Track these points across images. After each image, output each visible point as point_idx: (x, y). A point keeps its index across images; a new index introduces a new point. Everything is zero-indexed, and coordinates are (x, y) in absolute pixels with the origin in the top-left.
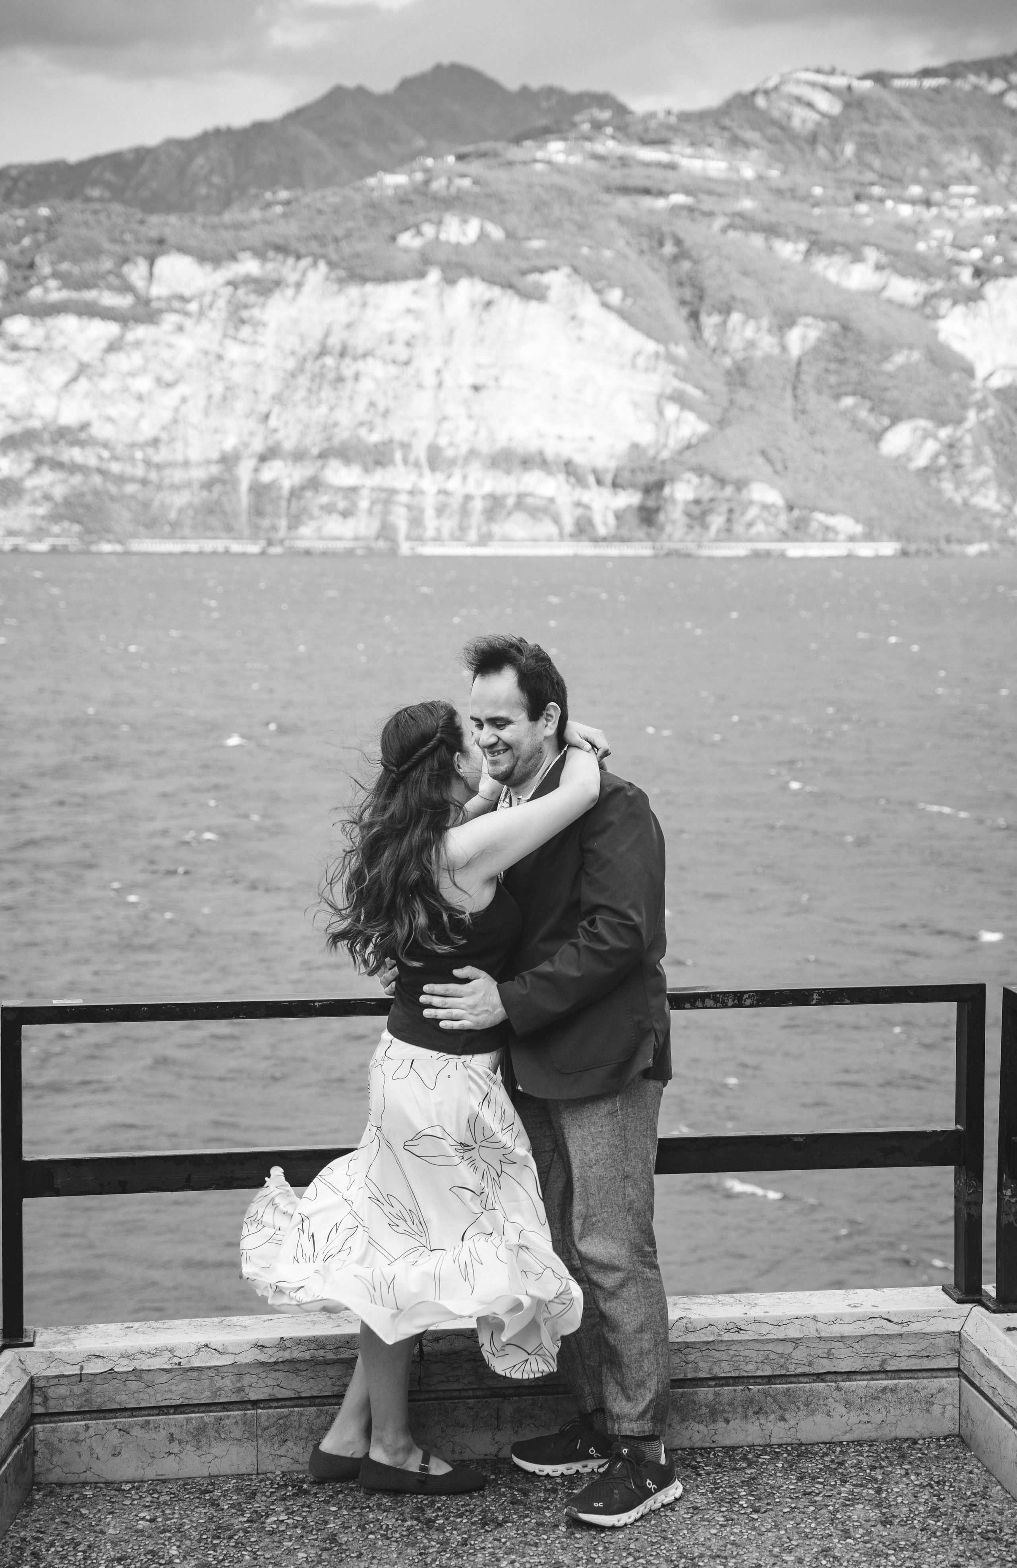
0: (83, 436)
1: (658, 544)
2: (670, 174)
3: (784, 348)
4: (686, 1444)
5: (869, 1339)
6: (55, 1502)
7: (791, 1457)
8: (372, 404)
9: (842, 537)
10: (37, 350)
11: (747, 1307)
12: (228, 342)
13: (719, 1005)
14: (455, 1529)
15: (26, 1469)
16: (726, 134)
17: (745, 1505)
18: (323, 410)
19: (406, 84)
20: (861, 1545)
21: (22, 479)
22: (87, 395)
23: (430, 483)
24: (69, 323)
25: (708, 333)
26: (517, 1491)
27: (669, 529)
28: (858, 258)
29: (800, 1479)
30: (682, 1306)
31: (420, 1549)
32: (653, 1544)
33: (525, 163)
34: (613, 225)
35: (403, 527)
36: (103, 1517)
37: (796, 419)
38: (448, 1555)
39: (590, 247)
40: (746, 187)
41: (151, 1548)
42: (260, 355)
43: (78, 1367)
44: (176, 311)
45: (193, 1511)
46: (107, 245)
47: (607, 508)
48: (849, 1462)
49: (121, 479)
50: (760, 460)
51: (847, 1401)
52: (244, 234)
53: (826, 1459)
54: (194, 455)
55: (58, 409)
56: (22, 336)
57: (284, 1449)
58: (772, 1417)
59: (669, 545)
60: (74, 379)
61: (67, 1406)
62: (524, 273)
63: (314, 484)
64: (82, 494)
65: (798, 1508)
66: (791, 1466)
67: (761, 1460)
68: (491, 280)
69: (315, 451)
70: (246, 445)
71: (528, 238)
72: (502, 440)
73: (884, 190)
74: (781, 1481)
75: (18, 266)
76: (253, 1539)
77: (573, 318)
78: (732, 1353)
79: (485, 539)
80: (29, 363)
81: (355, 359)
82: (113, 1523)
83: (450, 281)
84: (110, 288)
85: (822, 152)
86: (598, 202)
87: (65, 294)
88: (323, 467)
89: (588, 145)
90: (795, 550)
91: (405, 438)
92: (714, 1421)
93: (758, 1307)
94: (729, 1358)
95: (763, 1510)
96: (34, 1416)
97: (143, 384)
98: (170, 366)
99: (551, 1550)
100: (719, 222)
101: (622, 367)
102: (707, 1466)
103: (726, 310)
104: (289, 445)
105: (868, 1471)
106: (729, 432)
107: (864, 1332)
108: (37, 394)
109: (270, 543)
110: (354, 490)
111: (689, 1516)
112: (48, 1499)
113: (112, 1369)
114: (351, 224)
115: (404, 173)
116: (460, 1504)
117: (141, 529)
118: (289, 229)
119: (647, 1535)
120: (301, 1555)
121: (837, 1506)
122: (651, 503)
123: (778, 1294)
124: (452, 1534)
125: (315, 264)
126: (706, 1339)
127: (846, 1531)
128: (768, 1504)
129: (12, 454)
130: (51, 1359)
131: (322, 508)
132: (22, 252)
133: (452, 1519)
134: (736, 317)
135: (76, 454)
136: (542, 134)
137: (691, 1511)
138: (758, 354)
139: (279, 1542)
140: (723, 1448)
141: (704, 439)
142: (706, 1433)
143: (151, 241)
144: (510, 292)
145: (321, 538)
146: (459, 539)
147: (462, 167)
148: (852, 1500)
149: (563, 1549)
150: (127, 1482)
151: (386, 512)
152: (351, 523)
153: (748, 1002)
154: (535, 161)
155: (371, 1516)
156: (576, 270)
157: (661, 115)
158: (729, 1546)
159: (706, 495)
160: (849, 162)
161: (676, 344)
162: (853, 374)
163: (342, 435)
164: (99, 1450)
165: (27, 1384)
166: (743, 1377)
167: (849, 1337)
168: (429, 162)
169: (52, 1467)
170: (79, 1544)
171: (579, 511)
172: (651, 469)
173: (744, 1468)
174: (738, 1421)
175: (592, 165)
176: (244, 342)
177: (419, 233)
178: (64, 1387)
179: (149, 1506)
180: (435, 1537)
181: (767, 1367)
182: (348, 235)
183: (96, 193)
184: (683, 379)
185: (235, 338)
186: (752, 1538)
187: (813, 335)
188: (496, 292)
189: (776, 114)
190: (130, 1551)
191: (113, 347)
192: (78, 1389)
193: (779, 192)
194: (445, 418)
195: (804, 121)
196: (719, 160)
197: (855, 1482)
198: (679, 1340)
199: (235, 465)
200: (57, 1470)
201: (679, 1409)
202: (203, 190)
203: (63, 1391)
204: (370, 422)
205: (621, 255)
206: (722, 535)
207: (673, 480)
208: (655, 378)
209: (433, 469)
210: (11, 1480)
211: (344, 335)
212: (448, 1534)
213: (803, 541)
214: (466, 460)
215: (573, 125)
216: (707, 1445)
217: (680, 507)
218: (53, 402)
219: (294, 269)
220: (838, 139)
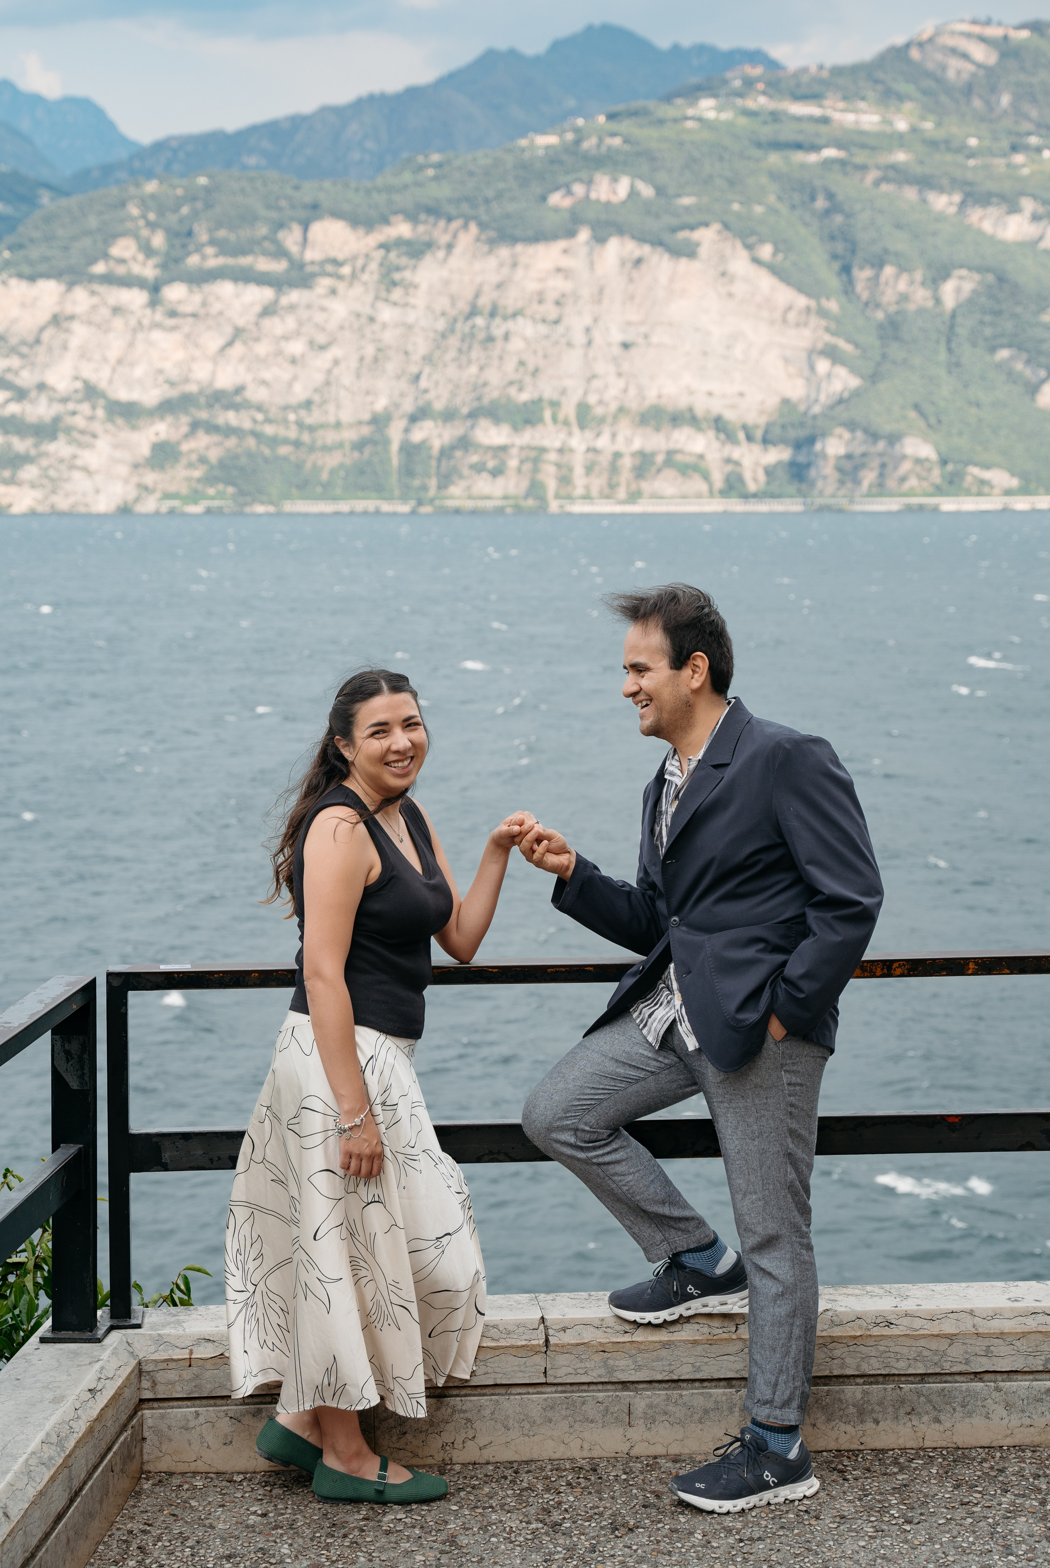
0: (238, 399)
1: (809, 500)
2: (823, 129)
3: (938, 301)
4: (832, 1446)
5: (1032, 1336)
6: (164, 1492)
7: (946, 1463)
8: (522, 363)
9: (996, 491)
10: (194, 315)
11: (898, 1299)
12: (380, 305)
13: (866, 974)
14: (583, 1534)
15: (134, 1457)
16: (880, 88)
17: (896, 1515)
18: (473, 370)
19: (557, 46)
20: (1024, 1562)
21: (178, 443)
22: (241, 360)
23: (578, 442)
24: (226, 289)
25: (860, 287)
26: (650, 1492)
27: (820, 484)
28: (1014, 209)
29: (957, 1487)
30: (827, 1297)
31: (545, 1554)
32: (797, 1555)
33: (675, 120)
34: (764, 180)
35: (551, 485)
36: (213, 1510)
37: (950, 372)
38: (575, 1563)
39: (741, 203)
40: (899, 140)
41: (261, 1546)
42: (411, 317)
43: (187, 1351)
44: (329, 275)
45: (306, 1506)
46: (262, 212)
47: (757, 464)
48: (1011, 1470)
49: (274, 442)
50: (912, 414)
51: (1007, 1403)
52: (397, 198)
53: (984, 1465)
54: (346, 416)
55: (214, 373)
56: (179, 302)
57: (403, 1440)
58: (926, 1418)
59: (819, 501)
60: (230, 344)
61: (177, 1392)
62: (674, 230)
63: (464, 443)
64: (236, 457)
65: (955, 1520)
66: (946, 1473)
67: (913, 1465)
68: (641, 238)
69: (465, 410)
70: (397, 406)
71: (679, 196)
72: (651, 397)
73: (1041, 141)
74: (935, 1489)
75: (177, 234)
76: (368, 1539)
77: (723, 274)
78: (882, 1348)
79: (634, 496)
80: (186, 329)
81: (505, 318)
82: (223, 1517)
83: (600, 239)
84: (265, 253)
85: (977, 103)
86: (749, 158)
87: (221, 261)
88: (472, 427)
89: (739, 102)
90: (948, 505)
91: (555, 397)
92: (862, 1422)
93: (909, 1299)
94: (878, 1354)
95: (916, 1521)
96: (142, 1401)
97: (297, 347)
98: (323, 329)
99: (686, 1560)
100: (872, 176)
101: (772, 323)
102: (855, 1470)
103: (878, 264)
104: (439, 406)
105: (1031, 1480)
106: (882, 386)
107: (1026, 1329)
108: (193, 359)
109: (420, 503)
110: (503, 449)
111: (835, 1525)
112: (157, 1489)
113: (222, 1354)
114: (501, 185)
115: (554, 134)
116: (589, 1505)
117: (294, 491)
118: (442, 191)
119: (790, 1545)
120: (419, 1558)
121: (997, 1518)
122: (802, 459)
123: (931, 1286)
124: (579, 1538)
125: (465, 226)
126: (853, 1333)
127: (1007, 1547)
128: (921, 1514)
129: (169, 419)
130: (160, 1343)
131: (472, 467)
132: (181, 221)
133: (580, 1522)
134: (889, 271)
135: (231, 418)
136: (693, 93)
137: (838, 1520)
138: (911, 307)
139: (396, 1543)
140: (872, 1450)
141: (856, 394)
142: (854, 1434)
143: (305, 207)
144: (660, 249)
145: (470, 497)
146: (608, 497)
147: (614, 126)
148: (1014, 1512)
149: (699, 1559)
150: (239, 1473)
151: (536, 470)
152: (500, 481)
153: (899, 971)
154: (686, 118)
155: (493, 1517)
156: (726, 226)
157: (813, 69)
158: (879, 1561)
159: (858, 450)
160: (1005, 112)
161: (828, 299)
162: (1009, 326)
163: (492, 394)
164: (210, 1439)
165: (134, 1368)
166: (894, 1375)
167: (1009, 1333)
168: (580, 122)
169: (161, 1455)
170: (187, 1539)
171: (729, 468)
172: (802, 425)
173: (895, 1474)
174: (888, 1422)
175: (743, 121)
176: (395, 304)
177: (569, 193)
178: (173, 1371)
179: (261, 1500)
180: (561, 1541)
181: (920, 1364)
182: (499, 196)
183: (252, 161)
184: (834, 334)
185: (386, 300)
186: (904, 1552)
187: (968, 287)
188: (647, 249)
189: (930, 66)
190: (239, 1548)
191: (268, 311)
192: (187, 1374)
193: (933, 144)
194: (594, 376)
195: (959, 72)
196: (872, 113)
197: (1016, 1492)
198: (824, 1334)
199: (386, 426)
200: (167, 1458)
201: (824, 1408)
202: (356, 156)
203: (172, 1375)
204: (520, 382)
205: (772, 210)
206: (874, 490)
207: (824, 435)
208: (806, 333)
209: (582, 427)
210: (117, 1469)
211: (495, 295)
212: (575, 1539)
213: (957, 495)
214: (615, 417)
215: (725, 82)
216: (855, 1447)
217: (831, 463)
218: (209, 366)
219: (446, 230)
220: (993, 89)
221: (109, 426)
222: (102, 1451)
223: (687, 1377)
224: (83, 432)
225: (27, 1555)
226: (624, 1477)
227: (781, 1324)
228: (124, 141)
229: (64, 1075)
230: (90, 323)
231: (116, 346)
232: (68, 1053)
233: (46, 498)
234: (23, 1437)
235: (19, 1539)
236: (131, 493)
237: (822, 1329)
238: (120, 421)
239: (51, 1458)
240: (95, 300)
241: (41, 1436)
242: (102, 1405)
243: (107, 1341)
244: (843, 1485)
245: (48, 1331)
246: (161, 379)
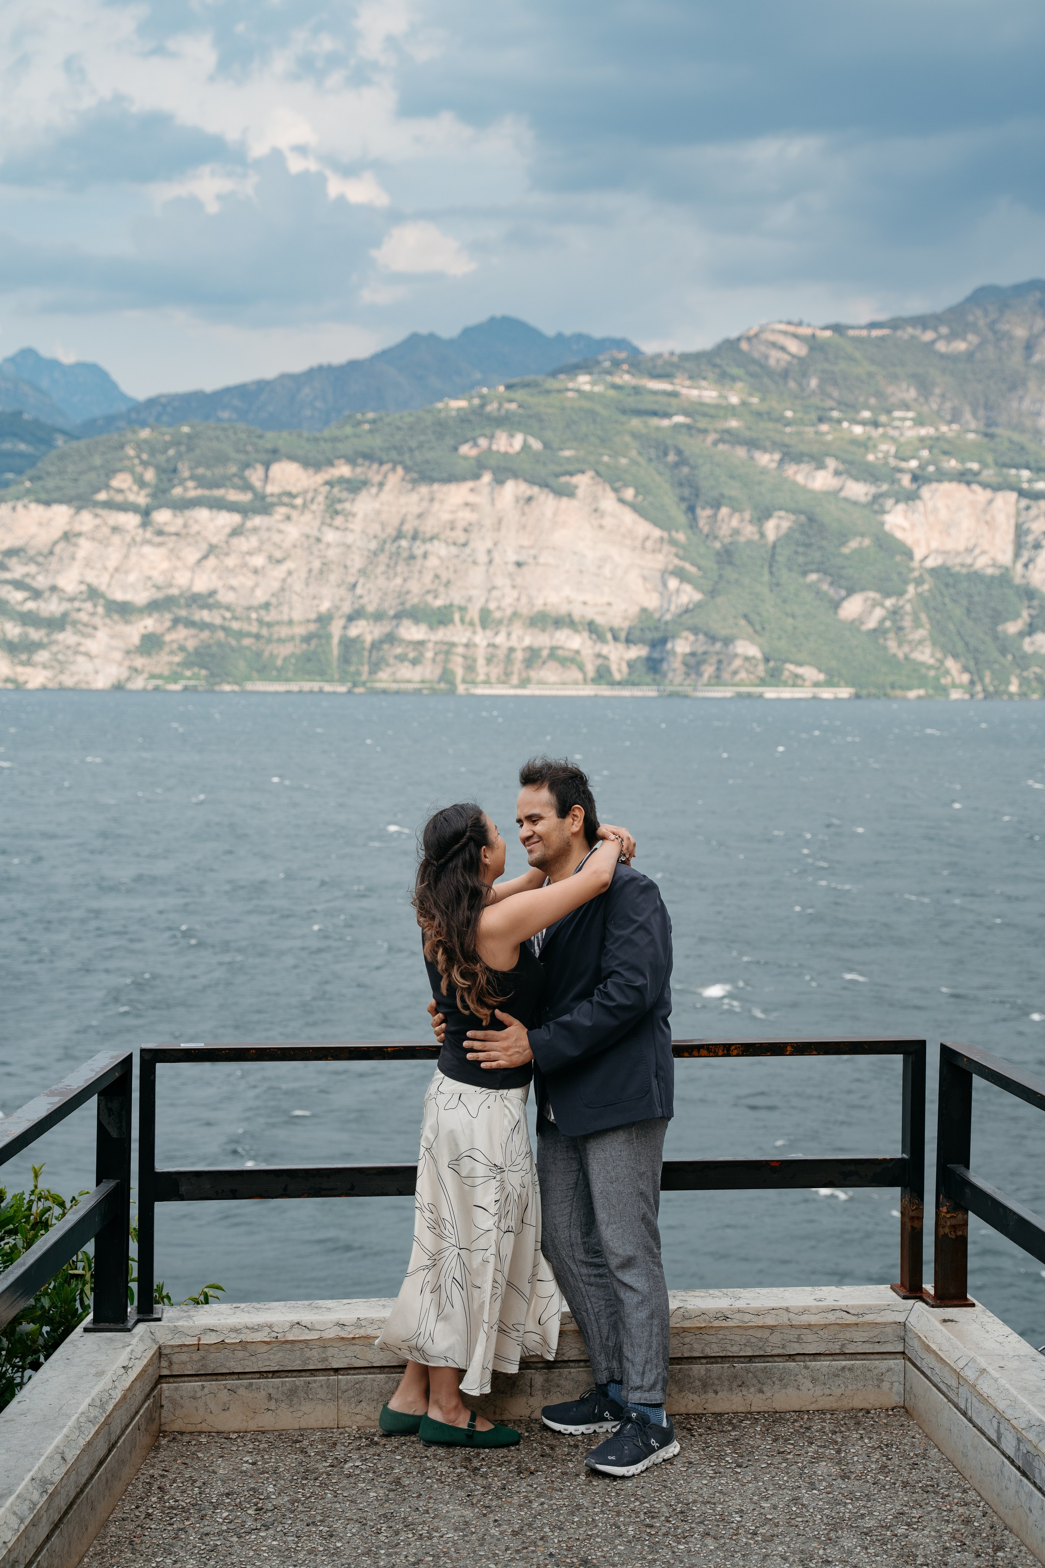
0: (211, 601)
1: (662, 688)
2: (674, 401)
3: (762, 535)
4: (683, 1410)
5: (832, 1327)
6: (177, 1446)
7: (768, 1423)
8: (437, 576)
9: (807, 683)
10: (177, 534)
11: (733, 1300)
12: (325, 529)
14: (497, 1476)
15: (154, 1419)
16: (717, 371)
17: (731, 1461)
18: (399, 581)
19: (467, 332)
20: (824, 1495)
21: (163, 635)
22: (214, 570)
23: (481, 639)
24: (203, 514)
25: (702, 523)
26: (547, 1446)
27: (670, 675)
28: (821, 466)
29: (775, 1440)
30: (680, 1298)
31: (468, 1491)
32: (656, 1491)
33: (559, 391)
34: (628, 439)
35: (459, 672)
36: (215, 1460)
37: (772, 590)
39: (610, 456)
40: (732, 411)
42: (350, 538)
43: (196, 1338)
44: (285, 505)
45: (286, 1456)
46: (233, 454)
47: (621, 659)
48: (816, 1428)
49: (240, 634)
50: (743, 622)
51: (814, 1378)
52: (340, 445)
53: (796, 1424)
54: (297, 616)
55: (192, 580)
56: (166, 524)
57: (359, 1407)
58: (752, 1390)
59: (670, 688)
60: (205, 557)
61: (188, 1370)
62: (557, 475)
63: (391, 638)
64: (209, 646)
65: (774, 1464)
66: (767, 1430)
67: (744, 1425)
68: (531, 481)
69: (392, 613)
70: (338, 608)
71: (562, 449)
72: (539, 605)
73: (842, 414)
74: (760, 1442)
75: (165, 471)
76: (334, 1481)
77: (596, 510)
78: (720, 1337)
79: (524, 683)
80: (171, 545)
81: (424, 541)
82: (223, 1464)
83: (499, 481)
84: (235, 487)
85: (792, 385)
86: (616, 422)
87: (199, 492)
88: (397, 626)
89: (609, 378)
90: (770, 693)
91: (463, 603)
92: (705, 1392)
93: (742, 1300)
94: (718, 1341)
95: (745, 1465)
96: (161, 1377)
97: (258, 561)
98: (280, 547)
99: (574, 1494)
100: (711, 437)
101: (634, 549)
102: (700, 1428)
103: (717, 505)
104: (370, 608)
105: (831, 1435)
106: (719, 600)
107: (828, 1321)
108: (176, 569)
109: (355, 685)
110: (421, 643)
111: (686, 1469)
112: (172, 1444)
113: (223, 1341)
114: (422, 438)
115: (464, 399)
117: (255, 674)
118: (377, 442)
119: (652, 1484)
120: (372, 1494)
121: (805, 1463)
122: (656, 655)
123: (757, 1290)
124: (494, 1480)
125: (394, 469)
126: (699, 1325)
127: (812, 1484)
128: (749, 1460)
129: (156, 616)
130: (176, 1332)
131: (396, 657)
132: (168, 460)
133: (494, 1468)
134: (724, 511)
135: (205, 615)
136: (573, 370)
137: (687, 1465)
138: (742, 539)
139: (355, 1484)
140: (713, 1414)
141: (699, 605)
142: (699, 1401)
143: (267, 451)
144: (546, 490)
145: (395, 681)
146: (504, 683)
147: (511, 394)
148: (817, 1459)
149: (584, 1494)
150: (234, 1432)
151: (446, 661)
152: (419, 669)
153: (735, 1052)
154: (568, 390)
155: (428, 1464)
156: (598, 474)
157: (666, 356)
158: (717, 1494)
159: (701, 649)
160: (814, 392)
161: (678, 531)
162: (817, 555)
163: (413, 600)
164: (212, 1406)
165: (156, 1351)
166: (729, 1357)
167: (816, 1325)
168: (485, 390)
169: (175, 1418)
170: (195, 1481)
171: (599, 661)
172: (657, 629)
173: (730, 1431)
174: (725, 1392)
175: (612, 393)
176: (337, 528)
177: (476, 445)
178: (185, 1354)
179: (252, 1452)
180: (480, 1482)
181: (748, 1349)
182: (421, 446)
183: (225, 415)
184: (681, 559)
185: (331, 525)
186: (737, 1488)
187: (785, 525)
188: (536, 489)
189: (756, 355)
191: (236, 532)
192: (196, 1356)
193: (759, 415)
194: (494, 588)
195: (778, 361)
196: (712, 390)
197: (820, 1444)
198: (678, 1325)
199: (329, 624)
200: (179, 1421)
201: (677, 1382)
202: (308, 413)
203: (184, 1357)
204: (436, 591)
205: (634, 462)
206: (713, 681)
207: (674, 637)
208: (660, 557)
209: (484, 626)
210: (142, 1428)
211: (416, 523)
212: (490, 1480)
213: (777, 686)
214: (511, 620)
215: (598, 363)
216: (699, 1411)
217: (679, 659)
218: (188, 574)
219: (378, 472)
220: (804, 374)
221: (108, 621)
222: (132, 1414)
223: (574, 1358)
224: (86, 625)
225: (78, 1489)
226: (526, 1434)
227: (643, 1326)
228: (124, 397)
229: (107, 1127)
230: (93, 539)
231: (114, 557)
232: (110, 1110)
233: (55, 676)
234: (74, 1401)
235: (73, 1477)
236: (124, 674)
237: (674, 1322)
238: (116, 617)
239: (95, 1417)
240: (98, 521)
241: (88, 1400)
242: (133, 1379)
243: (135, 1331)
244: (690, 1439)
245: (90, 1323)
246: (149, 583)
